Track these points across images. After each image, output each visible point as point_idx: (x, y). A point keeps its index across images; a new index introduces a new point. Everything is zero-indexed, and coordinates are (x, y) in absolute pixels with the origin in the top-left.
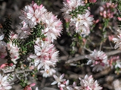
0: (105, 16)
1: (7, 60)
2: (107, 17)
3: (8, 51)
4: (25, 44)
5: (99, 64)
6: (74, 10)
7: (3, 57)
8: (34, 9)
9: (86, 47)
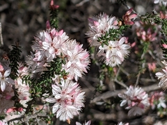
0: (144, 38)
1: (14, 102)
2: (147, 40)
3: (15, 90)
4: (40, 82)
5: (137, 106)
6: (104, 35)
7: (9, 98)
8: (52, 36)
9: (118, 80)
